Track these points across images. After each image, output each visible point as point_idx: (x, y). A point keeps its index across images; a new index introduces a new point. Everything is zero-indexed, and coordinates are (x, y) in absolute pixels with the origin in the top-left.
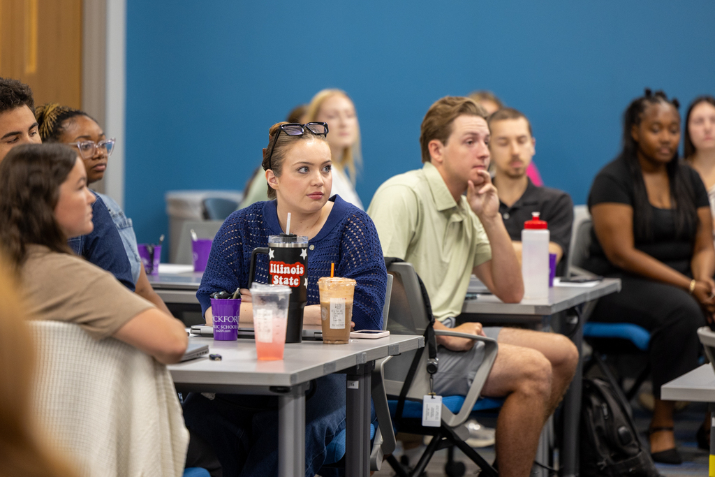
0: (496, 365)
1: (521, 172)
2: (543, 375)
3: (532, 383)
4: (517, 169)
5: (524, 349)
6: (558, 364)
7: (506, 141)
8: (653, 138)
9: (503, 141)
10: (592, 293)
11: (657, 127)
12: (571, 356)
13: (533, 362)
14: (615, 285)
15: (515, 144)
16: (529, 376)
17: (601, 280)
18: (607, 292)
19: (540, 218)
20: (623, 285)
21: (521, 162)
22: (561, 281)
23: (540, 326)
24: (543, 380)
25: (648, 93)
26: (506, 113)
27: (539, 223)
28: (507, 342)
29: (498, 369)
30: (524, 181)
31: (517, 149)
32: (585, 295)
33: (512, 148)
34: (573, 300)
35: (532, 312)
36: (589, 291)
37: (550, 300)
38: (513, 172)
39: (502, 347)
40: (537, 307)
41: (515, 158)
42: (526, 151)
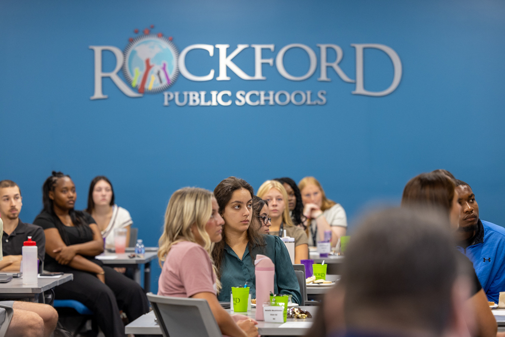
0: (13, 321)
1: (16, 216)
2: (39, 326)
3: (33, 331)
4: (14, 214)
5: (28, 312)
6: (47, 321)
7: (8, 198)
8: (64, 196)
9: (5, 198)
10: (60, 281)
11: (65, 190)
12: (54, 317)
13: (33, 319)
14: (70, 276)
15: (13, 200)
16: (31, 327)
17: (62, 274)
18: (66, 281)
19: (32, 239)
20: (74, 277)
21: (17, 210)
22: (41, 275)
23: (33, 300)
24: (39, 329)
25: (54, 174)
26: (7, 183)
27: (32, 242)
28: (18, 308)
29: (13, 323)
30: (17, 220)
31: (14, 203)
32: (56, 282)
33: (11, 202)
34: (51, 284)
35: (30, 292)
36: (58, 280)
37: (38, 285)
38: (12, 216)
39: (15, 311)
40: (33, 289)
41: (13, 208)
42: (18, 204)
